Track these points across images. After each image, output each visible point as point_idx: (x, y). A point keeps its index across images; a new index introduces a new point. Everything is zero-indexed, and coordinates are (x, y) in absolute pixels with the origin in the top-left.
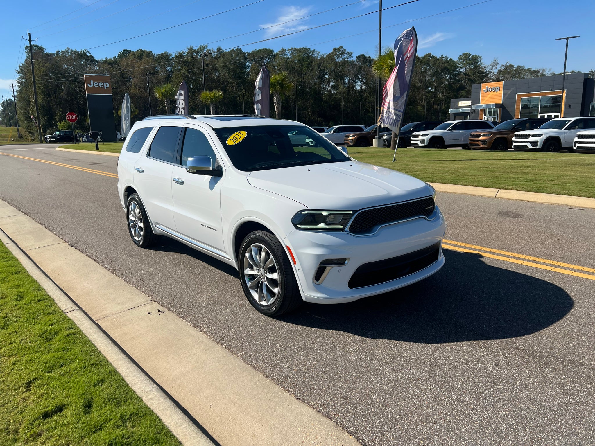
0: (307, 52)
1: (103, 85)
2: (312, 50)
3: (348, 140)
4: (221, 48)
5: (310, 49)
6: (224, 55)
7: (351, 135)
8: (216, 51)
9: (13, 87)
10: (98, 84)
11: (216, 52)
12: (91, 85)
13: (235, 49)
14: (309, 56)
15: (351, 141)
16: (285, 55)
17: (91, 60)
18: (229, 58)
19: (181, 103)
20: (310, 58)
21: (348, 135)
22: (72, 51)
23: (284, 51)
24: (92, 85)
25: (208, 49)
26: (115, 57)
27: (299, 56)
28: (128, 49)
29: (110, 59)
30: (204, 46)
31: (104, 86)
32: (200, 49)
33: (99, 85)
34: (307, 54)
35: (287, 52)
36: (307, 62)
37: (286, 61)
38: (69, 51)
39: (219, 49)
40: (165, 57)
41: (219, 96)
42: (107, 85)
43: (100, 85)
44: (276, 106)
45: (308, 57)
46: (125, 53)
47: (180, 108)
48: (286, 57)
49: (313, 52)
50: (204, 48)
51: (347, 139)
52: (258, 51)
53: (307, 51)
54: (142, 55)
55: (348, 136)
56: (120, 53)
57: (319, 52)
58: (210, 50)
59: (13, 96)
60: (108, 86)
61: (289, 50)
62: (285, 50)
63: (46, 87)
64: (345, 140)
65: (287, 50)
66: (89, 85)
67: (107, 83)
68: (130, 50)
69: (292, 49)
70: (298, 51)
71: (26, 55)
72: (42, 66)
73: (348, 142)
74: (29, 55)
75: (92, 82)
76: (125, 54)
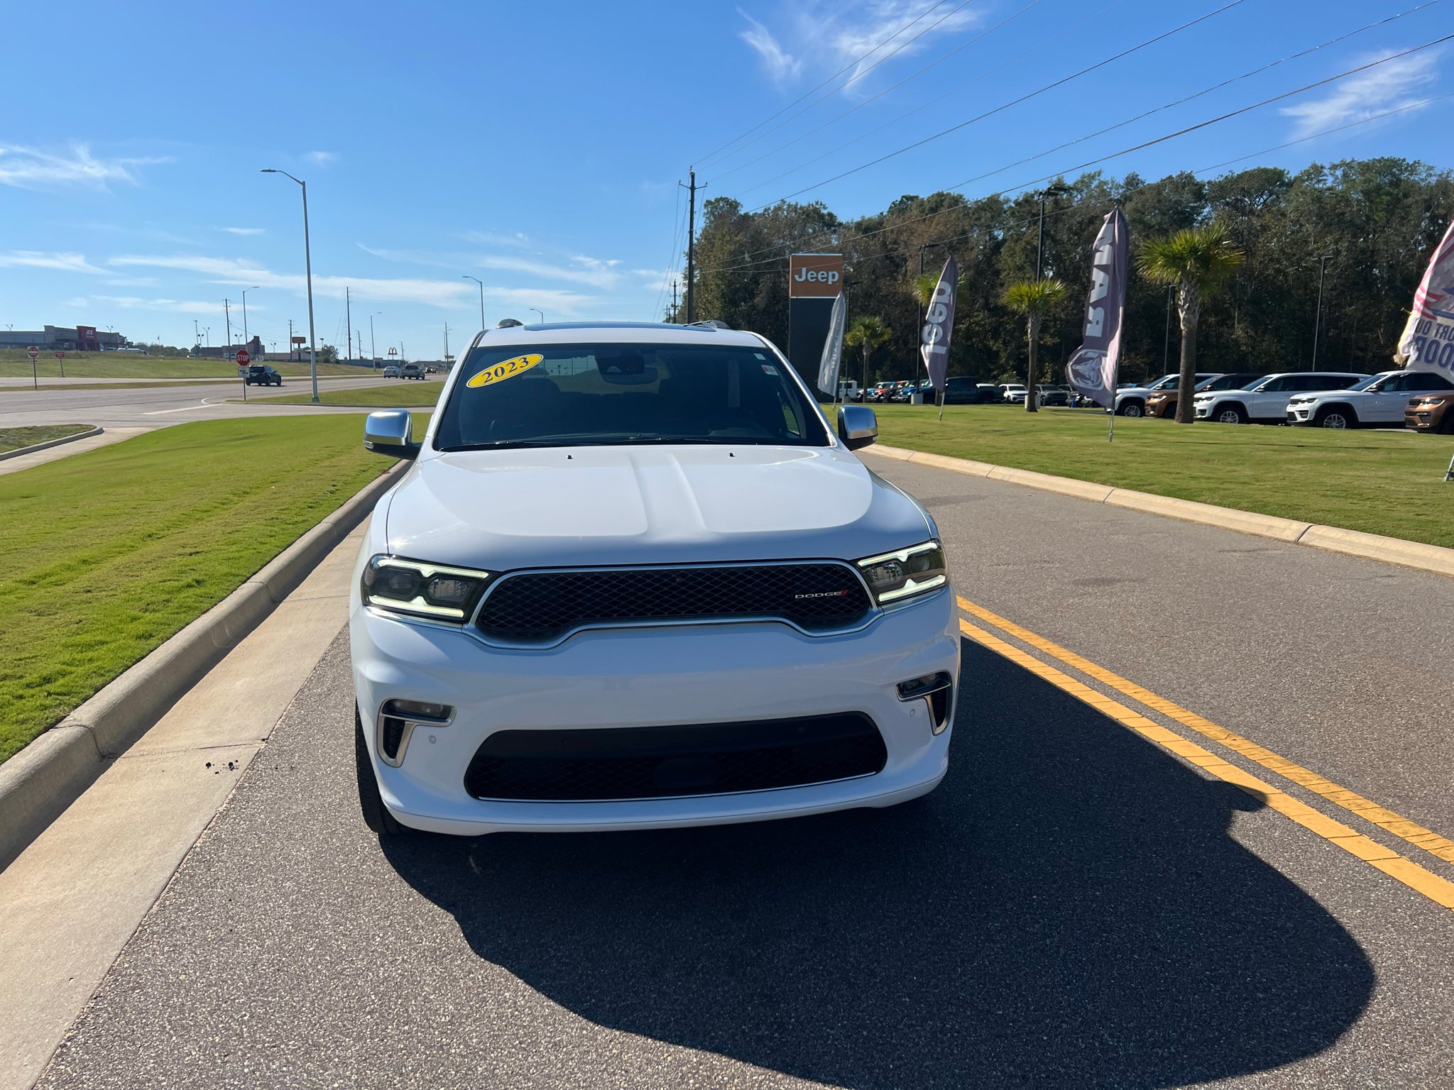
0: (1394, 170)
1: (826, 276)
2: (1411, 163)
3: (1414, 414)
4: (1137, 175)
5: (1404, 160)
6: (1141, 192)
7: (1428, 400)
8: (1122, 183)
9: (675, 286)
10: (815, 276)
11: (1122, 187)
12: (800, 277)
13: (1174, 176)
14: (1400, 180)
15: (1424, 416)
16: (1319, 181)
17: (829, 222)
18: (1150, 200)
19: (937, 313)
20: (1403, 186)
21: (1417, 397)
22: (789, 206)
23: (1317, 171)
24: (803, 278)
25: (1102, 179)
26: (882, 213)
27: (1365, 182)
28: (912, 195)
29: (869, 219)
30: (1093, 173)
31: (827, 278)
32: (1082, 182)
33: (817, 278)
34: (1393, 175)
35: (1326, 171)
36: (1388, 198)
37: (1318, 198)
38: (785, 207)
39: (1132, 181)
40: (992, 207)
41: (1055, 293)
42: (833, 276)
43: (820, 276)
44: (1182, 316)
45: (1396, 183)
46: (905, 203)
47: (933, 324)
48: (1321, 185)
49: (1412, 169)
50: (1092, 177)
51: (1412, 409)
52: (1240, 177)
53: (1394, 167)
54: (941, 202)
55: (1418, 403)
56: (893, 203)
57: (1431, 168)
58: (1105, 183)
59: (672, 306)
60: (836, 279)
61: (1334, 167)
62: (1322, 167)
63: (730, 284)
64: (1406, 413)
65: (1327, 167)
66: (796, 277)
67: (835, 272)
68: (915, 194)
69: (1343, 164)
70: (1366, 168)
71: (704, 219)
72: (727, 242)
73: (1416, 418)
74: (710, 219)
75: (804, 270)
76: (903, 206)
